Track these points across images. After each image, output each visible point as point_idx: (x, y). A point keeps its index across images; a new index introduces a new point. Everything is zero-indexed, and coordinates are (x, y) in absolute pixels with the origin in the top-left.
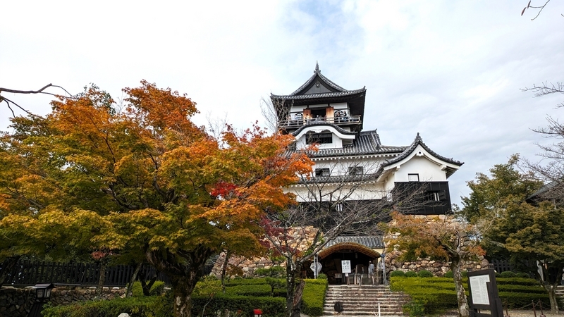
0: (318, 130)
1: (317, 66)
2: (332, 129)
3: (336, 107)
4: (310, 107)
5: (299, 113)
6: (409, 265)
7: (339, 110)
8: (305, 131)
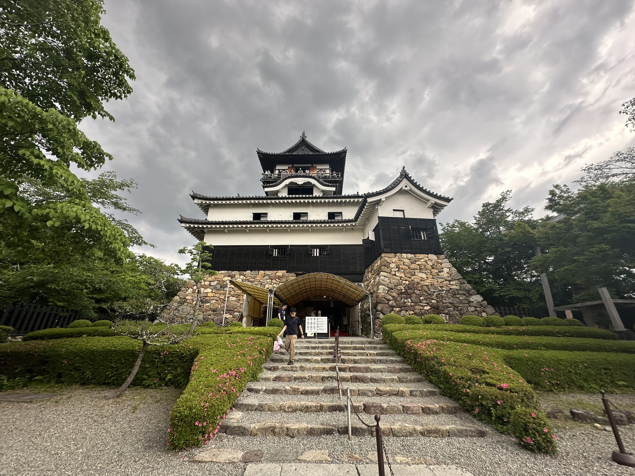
0: (300, 181)
2: (313, 181)
3: (319, 167)
4: (295, 165)
5: (284, 170)
7: (321, 170)
8: (287, 182)
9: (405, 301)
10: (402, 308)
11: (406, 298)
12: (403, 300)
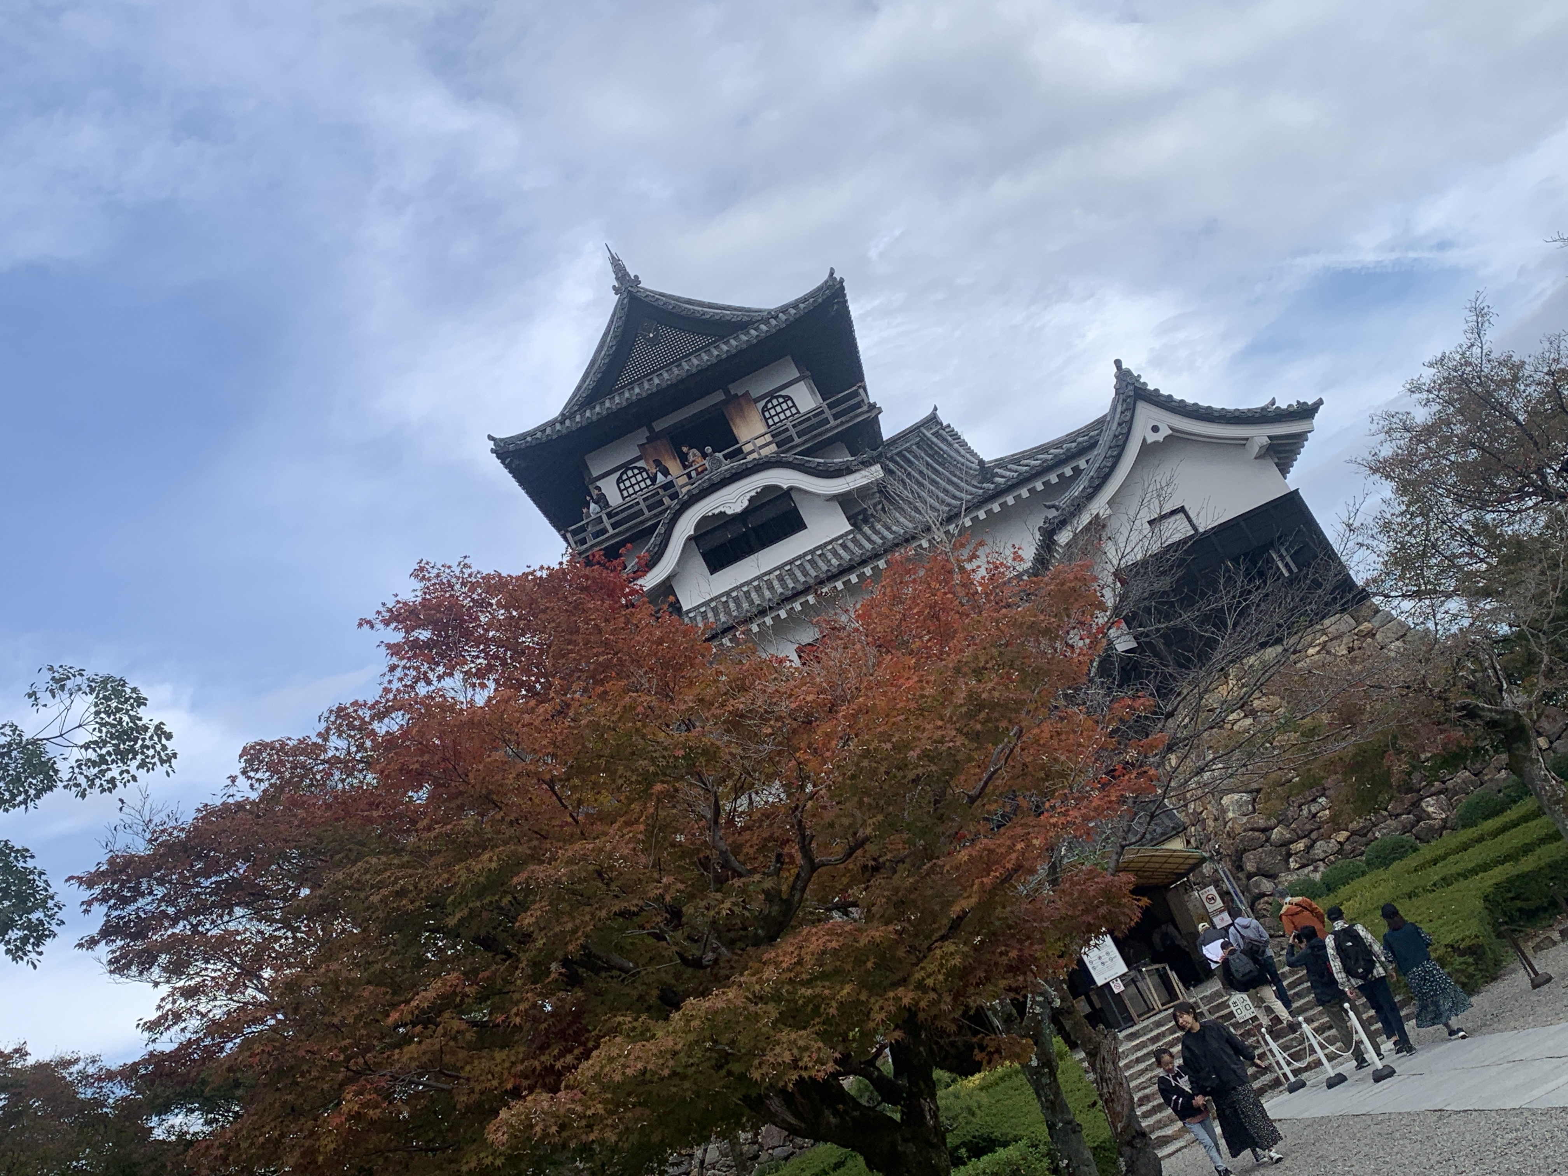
0: (733, 500)
1: (618, 264)
2: (783, 478)
3: (759, 387)
5: (626, 467)
6: (1309, 848)
7: (771, 395)
8: (686, 526)
9: (1313, 810)
10: (1314, 835)
11: (1314, 800)
12: (1305, 812)
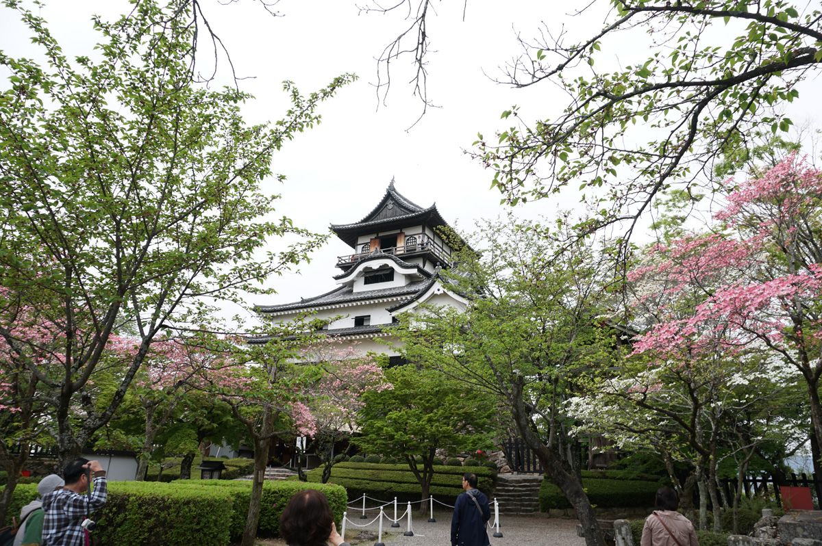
0: (375, 265)
1: (393, 180)
2: (391, 263)
3: (409, 232)
4: (380, 235)
5: (366, 244)
7: (411, 236)
8: (361, 268)
